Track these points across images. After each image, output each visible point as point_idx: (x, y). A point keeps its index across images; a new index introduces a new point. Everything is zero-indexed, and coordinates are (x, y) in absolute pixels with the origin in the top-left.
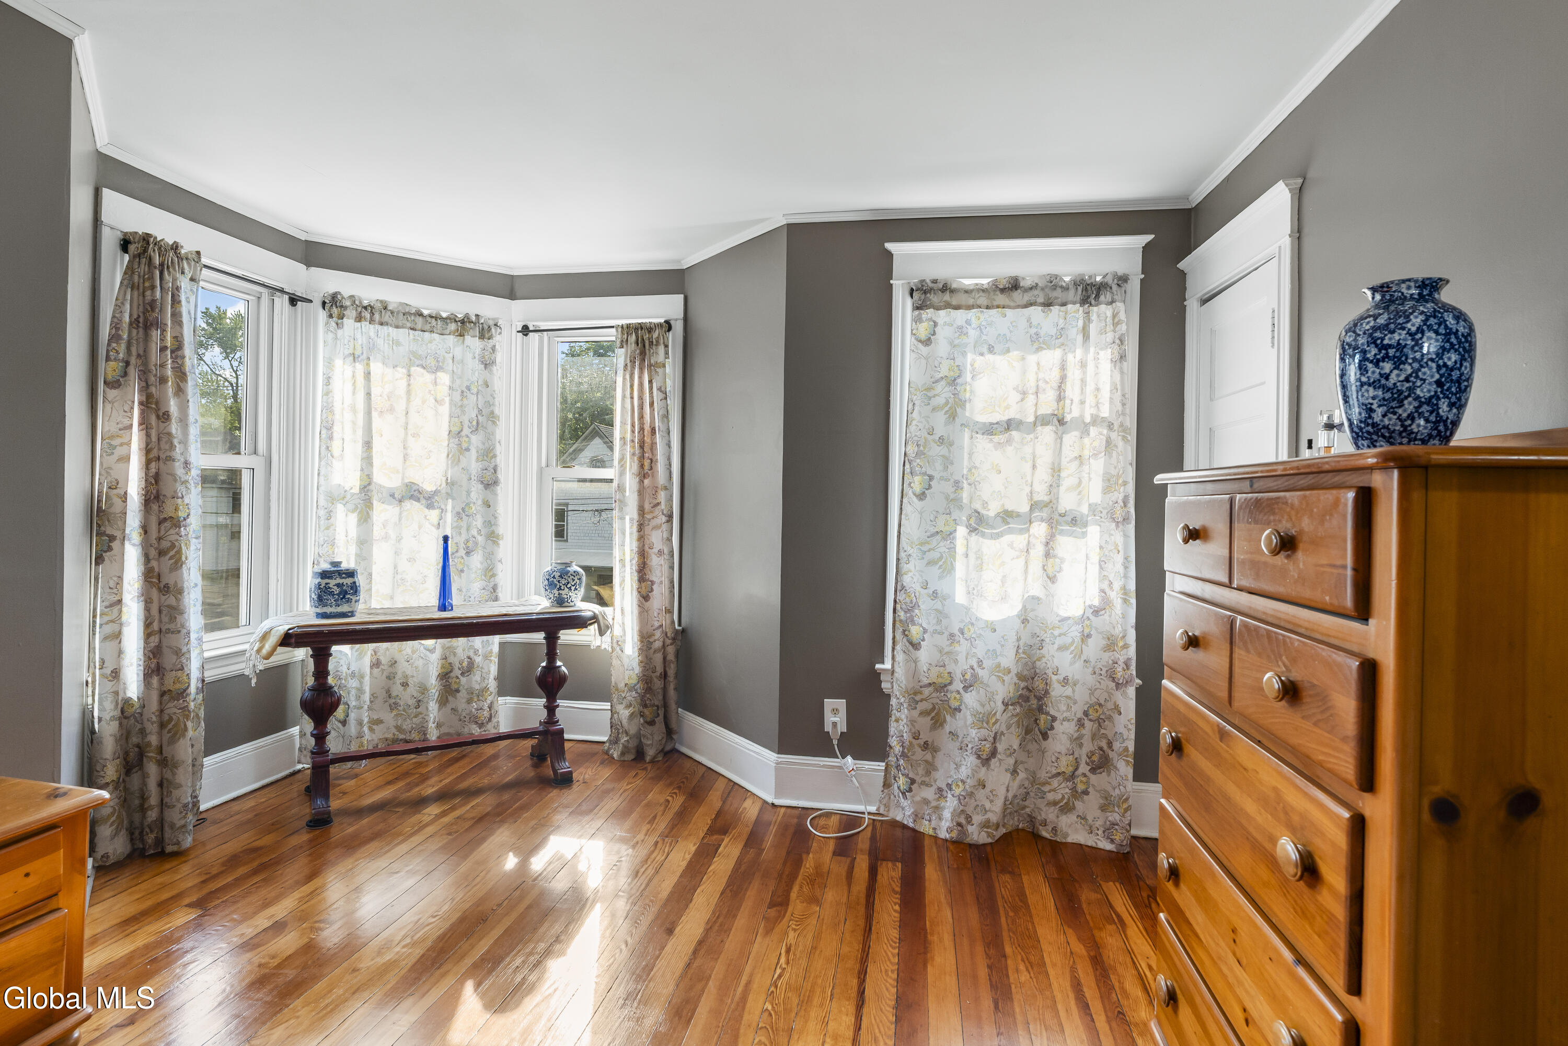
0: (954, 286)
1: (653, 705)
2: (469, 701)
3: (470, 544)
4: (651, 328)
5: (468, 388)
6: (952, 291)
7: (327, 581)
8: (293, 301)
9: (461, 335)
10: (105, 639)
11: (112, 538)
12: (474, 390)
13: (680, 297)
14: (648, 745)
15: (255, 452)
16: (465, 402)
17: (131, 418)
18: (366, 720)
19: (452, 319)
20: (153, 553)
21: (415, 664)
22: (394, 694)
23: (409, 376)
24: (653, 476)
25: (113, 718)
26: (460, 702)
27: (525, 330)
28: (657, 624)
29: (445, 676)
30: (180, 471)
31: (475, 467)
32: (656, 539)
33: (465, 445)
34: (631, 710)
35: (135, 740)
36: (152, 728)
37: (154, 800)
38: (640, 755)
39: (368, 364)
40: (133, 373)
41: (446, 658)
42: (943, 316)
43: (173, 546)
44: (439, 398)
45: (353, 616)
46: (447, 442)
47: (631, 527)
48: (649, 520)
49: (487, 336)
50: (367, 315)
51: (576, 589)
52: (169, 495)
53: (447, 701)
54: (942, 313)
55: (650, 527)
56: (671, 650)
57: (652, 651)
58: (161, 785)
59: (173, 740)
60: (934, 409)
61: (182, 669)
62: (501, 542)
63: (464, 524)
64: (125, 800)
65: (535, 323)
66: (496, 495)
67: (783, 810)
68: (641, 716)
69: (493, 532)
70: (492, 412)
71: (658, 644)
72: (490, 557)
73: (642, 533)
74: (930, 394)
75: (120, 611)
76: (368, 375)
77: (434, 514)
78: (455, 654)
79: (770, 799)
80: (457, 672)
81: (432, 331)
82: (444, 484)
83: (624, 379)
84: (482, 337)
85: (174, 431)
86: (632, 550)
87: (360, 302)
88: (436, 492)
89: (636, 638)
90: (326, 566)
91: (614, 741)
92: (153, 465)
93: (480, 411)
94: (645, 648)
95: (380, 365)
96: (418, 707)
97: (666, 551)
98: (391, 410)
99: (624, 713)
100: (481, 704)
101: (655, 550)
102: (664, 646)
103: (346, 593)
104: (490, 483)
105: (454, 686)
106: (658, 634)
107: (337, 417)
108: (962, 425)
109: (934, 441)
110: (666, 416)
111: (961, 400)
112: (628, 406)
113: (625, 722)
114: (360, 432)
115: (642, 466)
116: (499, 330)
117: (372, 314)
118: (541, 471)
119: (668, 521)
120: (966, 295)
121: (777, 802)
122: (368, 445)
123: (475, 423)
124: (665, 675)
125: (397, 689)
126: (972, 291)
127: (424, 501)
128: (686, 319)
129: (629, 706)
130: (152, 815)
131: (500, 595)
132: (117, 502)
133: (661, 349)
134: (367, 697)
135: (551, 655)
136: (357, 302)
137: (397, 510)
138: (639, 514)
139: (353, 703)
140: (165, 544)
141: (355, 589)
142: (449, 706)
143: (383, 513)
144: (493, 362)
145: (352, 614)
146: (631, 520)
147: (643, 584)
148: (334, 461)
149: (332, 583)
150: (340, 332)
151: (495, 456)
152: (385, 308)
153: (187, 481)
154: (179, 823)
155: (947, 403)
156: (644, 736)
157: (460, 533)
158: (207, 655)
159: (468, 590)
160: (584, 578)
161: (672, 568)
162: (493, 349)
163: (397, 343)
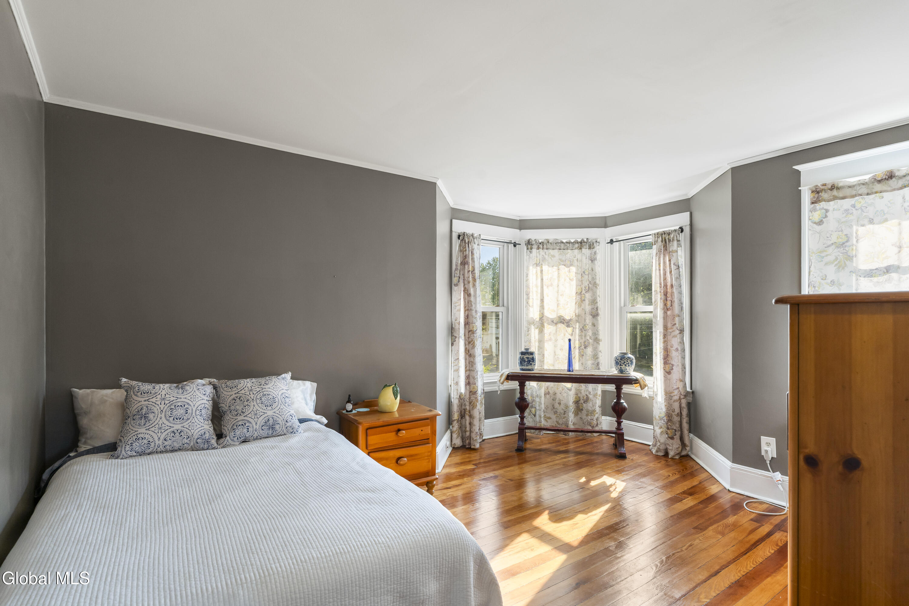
0: (840, 185)
1: (673, 429)
2: (587, 415)
3: (586, 343)
4: (669, 233)
5: (584, 272)
6: (838, 188)
7: (523, 356)
8: (515, 246)
9: (581, 249)
10: (454, 371)
11: (456, 337)
12: (587, 273)
13: (688, 214)
14: (670, 449)
15: (503, 306)
16: (583, 279)
17: (461, 296)
18: (542, 416)
19: (576, 242)
20: (467, 343)
21: (563, 395)
22: (555, 407)
23: (559, 270)
24: (672, 310)
25: (456, 398)
26: (583, 414)
27: (612, 242)
28: (675, 387)
29: (577, 402)
30: (474, 314)
31: (588, 308)
32: (675, 342)
33: (583, 298)
34: (662, 430)
35: (463, 407)
36: (467, 404)
37: (468, 429)
38: (666, 454)
39: (542, 267)
40: (461, 281)
41: (577, 394)
42: (831, 205)
43: (472, 340)
44: (571, 278)
45: (533, 370)
46: (575, 298)
47: (660, 336)
48: (671, 333)
49: (592, 247)
50: (541, 246)
51: (629, 366)
52: (471, 322)
53: (578, 414)
54: (832, 203)
55: (671, 336)
56: (684, 402)
57: (672, 401)
58: (470, 424)
59: (473, 408)
60: (826, 264)
61: (475, 384)
62: (600, 343)
63: (583, 334)
64: (461, 427)
65: (616, 238)
66: (598, 320)
67: (734, 494)
68: (667, 434)
69: (597, 338)
70: (595, 282)
71: (676, 398)
72: (595, 349)
73: (666, 339)
74: (823, 255)
75: (458, 362)
76: (542, 271)
77: (570, 330)
78: (581, 393)
79: (728, 487)
80: (582, 401)
81: (568, 249)
82: (574, 316)
83: (656, 260)
84: (590, 248)
85: (472, 300)
86: (660, 348)
87: (539, 241)
88: (570, 320)
89: (663, 393)
90: (523, 350)
91: (655, 445)
92: (466, 312)
93: (590, 282)
94: (667, 399)
95: (547, 266)
96: (564, 414)
97: (679, 349)
98: (552, 285)
99: (658, 431)
100: (592, 417)
101: (674, 348)
102: (680, 399)
103: (530, 361)
104: (595, 315)
105: (581, 408)
106: (676, 392)
107: (531, 290)
108: (851, 272)
109: (827, 283)
110: (679, 277)
111: (849, 256)
112: (658, 274)
113: (658, 435)
114: (539, 295)
115: (665, 305)
116: (598, 244)
117: (543, 245)
118: (621, 308)
119: (680, 333)
120: (850, 189)
121: (731, 489)
122: (542, 300)
123: (587, 288)
124: (680, 414)
125: (557, 405)
126: (854, 186)
127: (566, 324)
128: (691, 225)
129: (661, 428)
130: (468, 434)
131: (601, 367)
132: (457, 325)
133: (675, 243)
134: (543, 406)
135: (619, 397)
136: (537, 242)
137: (555, 328)
138: (664, 330)
139: (538, 408)
140: (470, 340)
141: (533, 360)
142: (579, 416)
143: (549, 329)
144: (595, 259)
145: (532, 370)
146: (660, 332)
147: (667, 366)
148: (530, 308)
149: (525, 357)
150: (531, 255)
151: (597, 303)
152: (548, 242)
153: (476, 318)
154: (475, 439)
155: (837, 259)
156: (668, 444)
157: (582, 338)
158: (485, 381)
159: (586, 364)
160: (634, 361)
161: (684, 358)
162: (595, 253)
163: (553, 256)
